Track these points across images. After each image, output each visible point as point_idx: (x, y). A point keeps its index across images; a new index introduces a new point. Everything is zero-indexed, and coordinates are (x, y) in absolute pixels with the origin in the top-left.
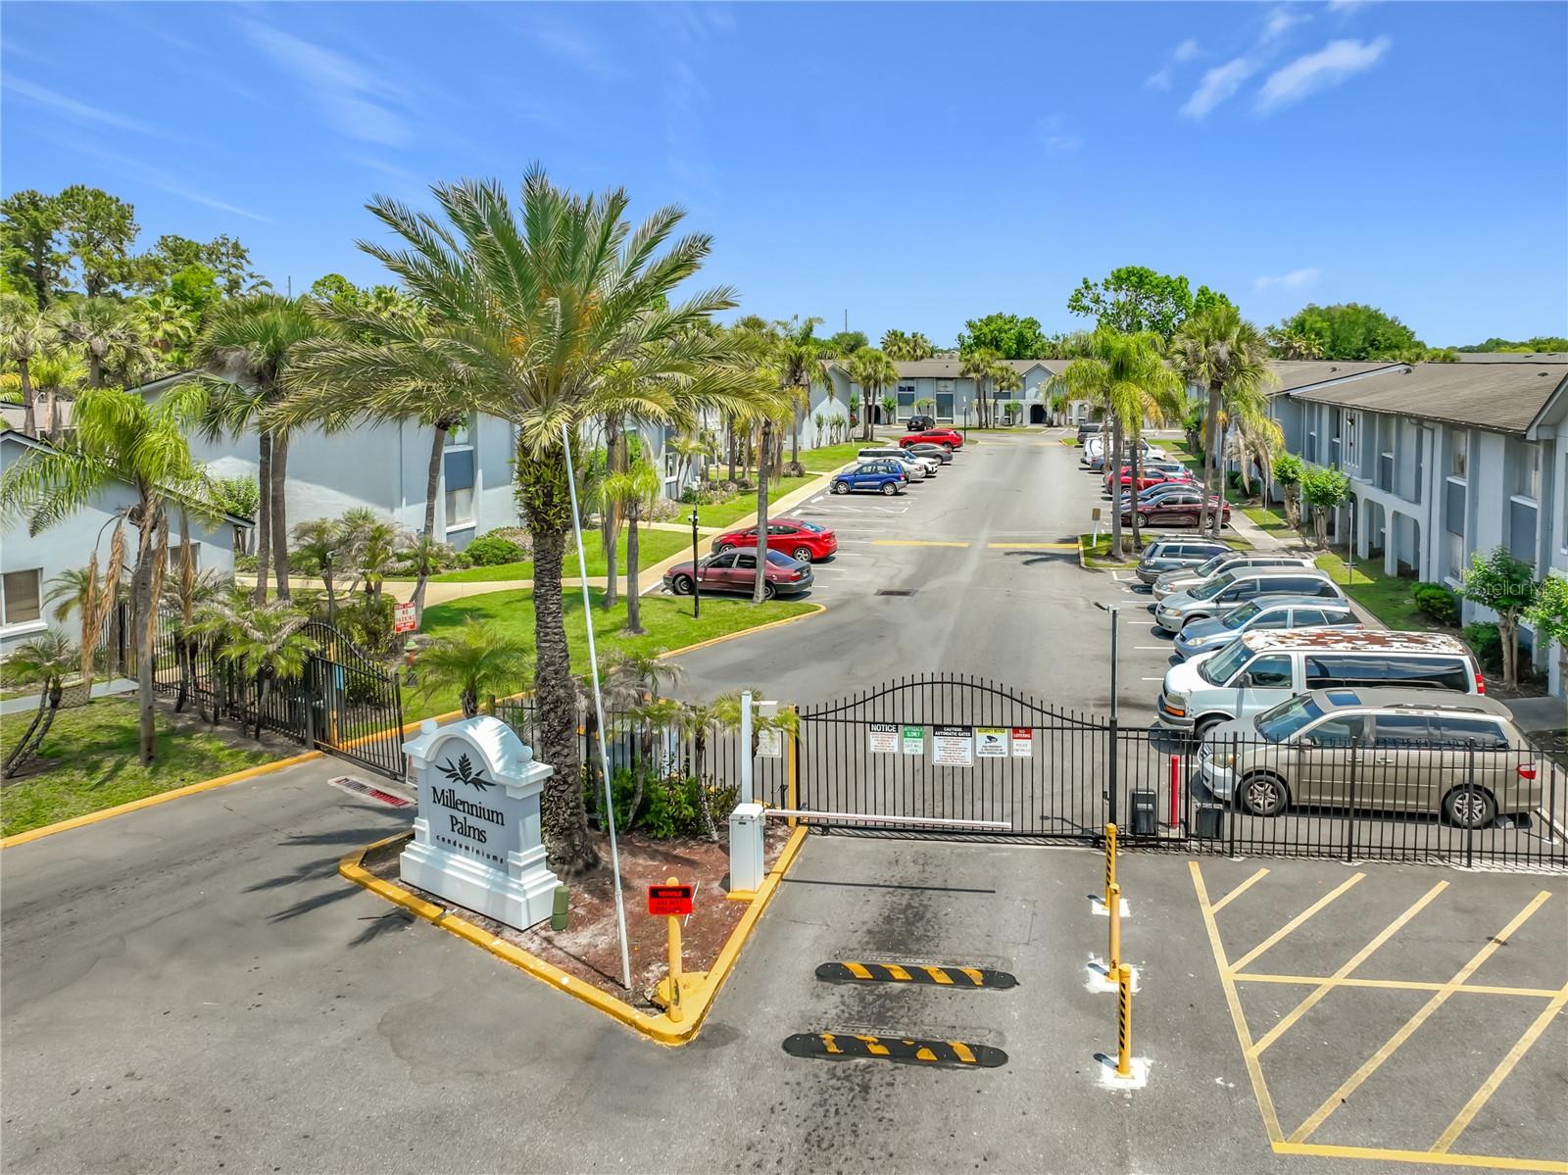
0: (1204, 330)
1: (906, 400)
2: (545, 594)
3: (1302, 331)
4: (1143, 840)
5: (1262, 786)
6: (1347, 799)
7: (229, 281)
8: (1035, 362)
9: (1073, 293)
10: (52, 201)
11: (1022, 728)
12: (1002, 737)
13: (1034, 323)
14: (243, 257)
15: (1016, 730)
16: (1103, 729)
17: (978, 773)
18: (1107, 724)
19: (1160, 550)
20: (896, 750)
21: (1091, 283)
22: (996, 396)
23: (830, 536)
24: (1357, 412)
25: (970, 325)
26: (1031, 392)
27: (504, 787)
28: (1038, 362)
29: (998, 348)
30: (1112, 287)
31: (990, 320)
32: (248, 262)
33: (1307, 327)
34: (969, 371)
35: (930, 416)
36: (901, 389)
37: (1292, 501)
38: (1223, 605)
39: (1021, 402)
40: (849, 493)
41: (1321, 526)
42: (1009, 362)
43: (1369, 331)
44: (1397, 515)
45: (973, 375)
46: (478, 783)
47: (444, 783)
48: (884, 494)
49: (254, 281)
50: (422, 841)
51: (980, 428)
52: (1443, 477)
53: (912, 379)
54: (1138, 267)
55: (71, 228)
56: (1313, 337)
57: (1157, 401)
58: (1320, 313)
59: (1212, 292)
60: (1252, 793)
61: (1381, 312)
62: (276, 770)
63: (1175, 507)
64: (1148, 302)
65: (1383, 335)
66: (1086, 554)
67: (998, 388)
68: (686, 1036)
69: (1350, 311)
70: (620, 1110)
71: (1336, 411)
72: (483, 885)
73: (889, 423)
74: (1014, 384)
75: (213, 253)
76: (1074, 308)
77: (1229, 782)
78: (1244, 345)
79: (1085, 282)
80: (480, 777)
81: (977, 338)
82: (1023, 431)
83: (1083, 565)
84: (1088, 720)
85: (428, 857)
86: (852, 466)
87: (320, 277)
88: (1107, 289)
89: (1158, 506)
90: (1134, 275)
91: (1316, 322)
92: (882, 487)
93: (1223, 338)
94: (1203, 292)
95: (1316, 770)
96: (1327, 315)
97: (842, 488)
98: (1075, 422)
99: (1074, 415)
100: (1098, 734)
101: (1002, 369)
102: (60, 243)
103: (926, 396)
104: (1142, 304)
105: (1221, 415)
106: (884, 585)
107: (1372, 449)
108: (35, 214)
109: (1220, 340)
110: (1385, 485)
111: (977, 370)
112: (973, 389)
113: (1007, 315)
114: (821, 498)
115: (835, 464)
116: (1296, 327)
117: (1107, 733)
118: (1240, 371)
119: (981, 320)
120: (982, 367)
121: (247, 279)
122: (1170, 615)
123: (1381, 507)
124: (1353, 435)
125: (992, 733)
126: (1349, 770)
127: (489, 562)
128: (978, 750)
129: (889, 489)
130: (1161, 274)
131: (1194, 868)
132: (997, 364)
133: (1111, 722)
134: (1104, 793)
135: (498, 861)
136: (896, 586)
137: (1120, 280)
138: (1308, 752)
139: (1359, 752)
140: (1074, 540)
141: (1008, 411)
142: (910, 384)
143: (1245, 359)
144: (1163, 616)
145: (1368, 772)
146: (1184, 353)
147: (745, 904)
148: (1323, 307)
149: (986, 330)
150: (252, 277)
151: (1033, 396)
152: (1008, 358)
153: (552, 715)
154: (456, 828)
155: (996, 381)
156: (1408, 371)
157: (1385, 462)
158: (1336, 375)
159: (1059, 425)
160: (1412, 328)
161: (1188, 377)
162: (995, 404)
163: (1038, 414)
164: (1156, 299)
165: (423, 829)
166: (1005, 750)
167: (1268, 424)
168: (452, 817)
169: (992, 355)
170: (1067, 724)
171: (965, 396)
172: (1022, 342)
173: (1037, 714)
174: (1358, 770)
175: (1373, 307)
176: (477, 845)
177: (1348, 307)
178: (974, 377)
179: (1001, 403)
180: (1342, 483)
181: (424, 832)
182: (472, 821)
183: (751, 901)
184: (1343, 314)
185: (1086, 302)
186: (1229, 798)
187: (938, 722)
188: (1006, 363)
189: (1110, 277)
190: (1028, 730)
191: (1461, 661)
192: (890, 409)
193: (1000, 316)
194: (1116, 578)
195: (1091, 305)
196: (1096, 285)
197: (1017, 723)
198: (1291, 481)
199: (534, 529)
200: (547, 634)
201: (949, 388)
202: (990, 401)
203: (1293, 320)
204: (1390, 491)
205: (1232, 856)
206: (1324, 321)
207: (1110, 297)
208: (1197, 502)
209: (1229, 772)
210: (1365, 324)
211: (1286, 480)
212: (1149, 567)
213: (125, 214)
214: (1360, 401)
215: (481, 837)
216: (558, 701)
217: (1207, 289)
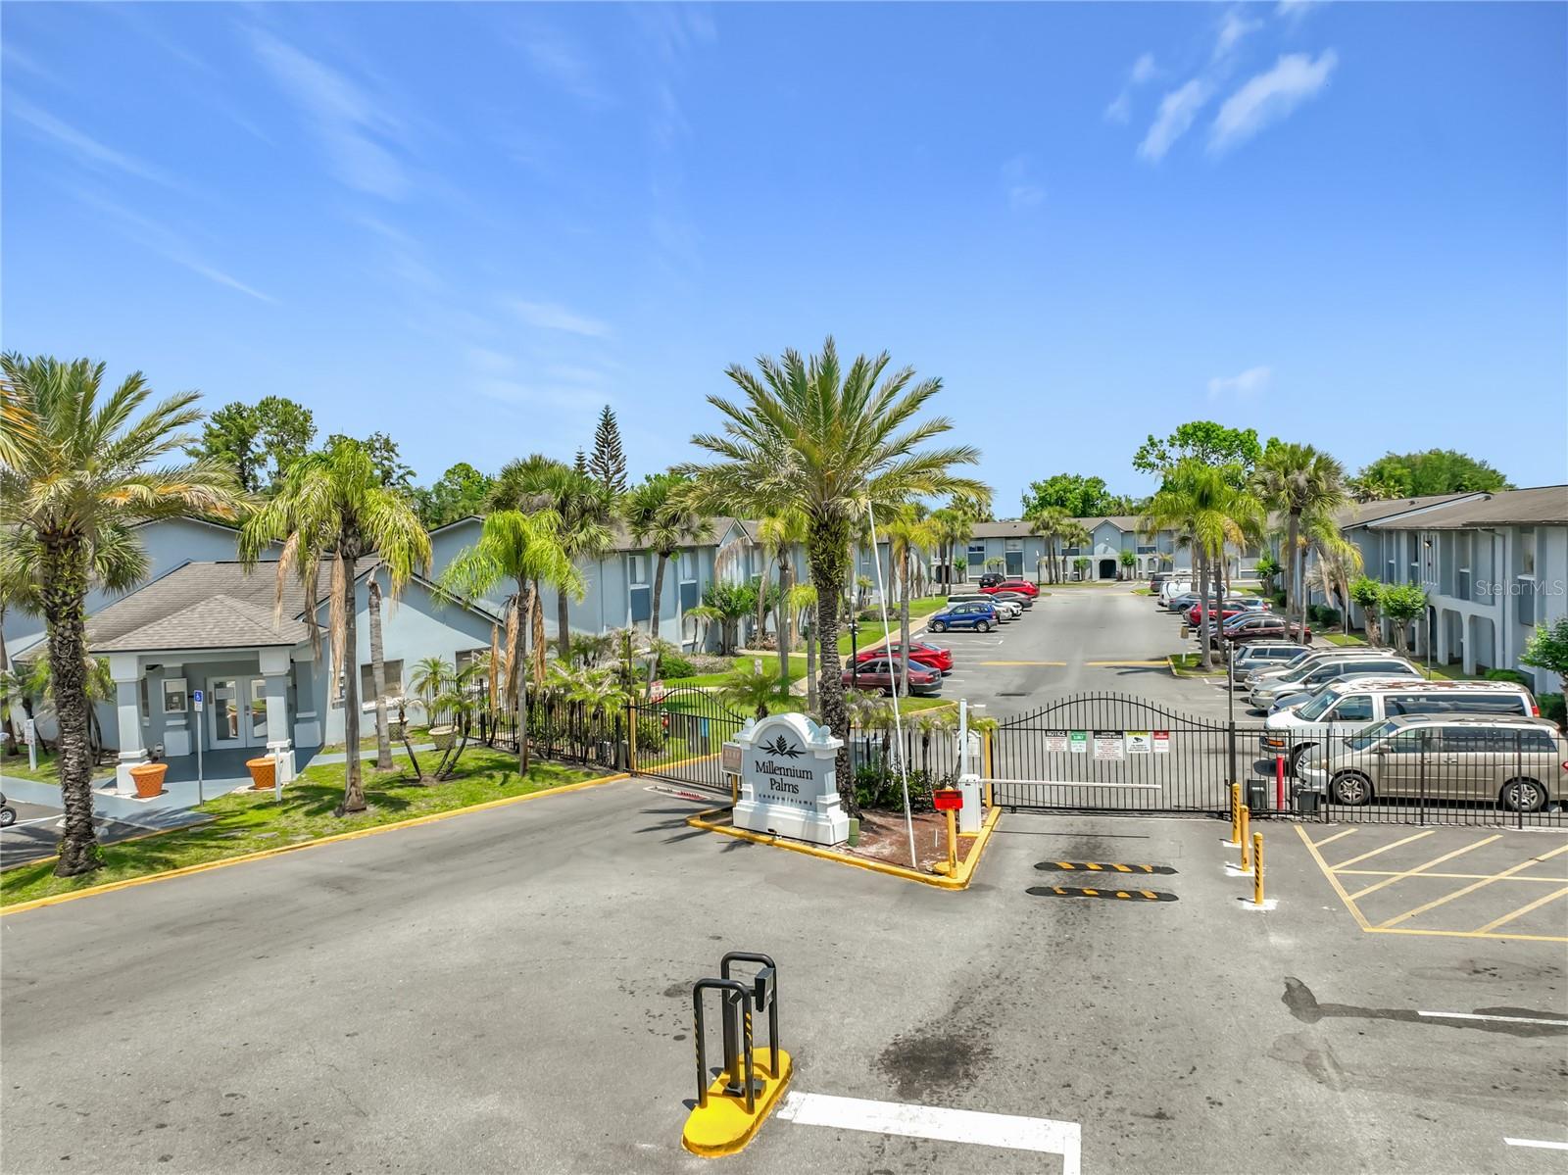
0: (1281, 462)
1: (976, 558)
2: (828, 630)
3: (1381, 478)
4: (1258, 814)
5: (1349, 782)
6: (1419, 791)
7: (382, 472)
8: (1101, 520)
9: (1139, 451)
10: (252, 410)
11: (1161, 731)
12: (1146, 739)
13: (1099, 482)
14: (393, 451)
15: (1156, 732)
16: (1225, 730)
17: (1128, 765)
18: (1227, 727)
19: (1249, 652)
20: (1065, 749)
21: (1156, 440)
22: (1065, 553)
23: (947, 654)
24: (1433, 534)
25: (1035, 487)
26: (1099, 548)
27: (813, 752)
28: (1104, 519)
29: (1063, 505)
30: (1178, 443)
31: (1054, 481)
32: (397, 455)
33: (1386, 475)
34: (1038, 528)
35: (1001, 574)
36: (971, 549)
37: (1372, 621)
38: (1310, 686)
39: (1090, 557)
40: (944, 631)
41: (1402, 639)
42: (1076, 520)
43: (1454, 476)
44: (1474, 619)
45: (1042, 533)
46: (792, 753)
47: (765, 757)
48: (978, 632)
49: (401, 472)
50: (748, 798)
51: (1051, 583)
52: (1514, 576)
53: (982, 539)
54: (1204, 422)
55: (266, 433)
56: (1392, 484)
57: (1240, 526)
58: (1399, 460)
59: (1282, 443)
60: (1342, 788)
61: (1468, 457)
62: (604, 783)
63: (1258, 630)
64: (1216, 456)
65: (1470, 479)
66: (1176, 667)
67: (1068, 544)
68: (963, 885)
69: (1433, 457)
70: (937, 910)
71: (1413, 534)
72: (800, 819)
73: (960, 582)
74: (1083, 540)
75: (370, 447)
76: (1139, 466)
77: (1324, 780)
78: (1321, 474)
79: (1150, 439)
80: (794, 749)
81: (1042, 499)
82: (1094, 585)
83: (1176, 674)
84: (1212, 724)
85: (755, 808)
86: (946, 610)
87: (450, 467)
88: (1172, 445)
89: (1241, 630)
90: (1200, 430)
91: (1396, 469)
92: (975, 625)
93: (1300, 468)
94: (1273, 443)
95: (1393, 769)
96: (1408, 462)
97: (939, 627)
98: (1144, 576)
99: (1144, 570)
100: (1220, 734)
101: (1071, 526)
102: (258, 444)
103: (995, 555)
104: (1209, 458)
105: (1301, 540)
106: (1002, 690)
107: (1450, 566)
108: (242, 421)
109: (1298, 469)
110: (1463, 595)
111: (1046, 527)
112: (1042, 546)
113: (1072, 475)
114: (922, 635)
115: (923, 612)
116: (1374, 475)
117: (1227, 733)
118: (1319, 496)
119: (1045, 482)
120: (1051, 524)
121: (396, 469)
122: (1263, 696)
123: (1458, 614)
124: (1431, 554)
125: (1138, 736)
126: (1419, 768)
127: (672, 676)
128: (1128, 747)
129: (982, 627)
130: (1228, 427)
131: (1300, 830)
132: (1066, 521)
133: (1230, 724)
134: (1226, 781)
135: (811, 805)
136: (1012, 690)
137: (1186, 435)
138: (1386, 755)
139: (1427, 755)
140: (1165, 659)
141: (1077, 566)
142: (980, 544)
143: (1323, 485)
144: (1257, 697)
145: (1434, 768)
146: (1264, 483)
147: (972, 840)
148: (1403, 454)
149: (1051, 490)
150: (400, 467)
151: (1102, 551)
152: (1075, 517)
153: (834, 713)
154: (774, 787)
155: (1065, 537)
156: (1488, 498)
157: (1463, 577)
158: (1413, 507)
159: (1129, 579)
160: (1501, 471)
161: (1270, 503)
162: (1064, 561)
163: (1107, 569)
164: (1224, 452)
165: (748, 790)
166: (1149, 748)
167: (1347, 548)
168: (771, 779)
169: (1060, 512)
170: (1196, 727)
171: (1035, 553)
172: (1087, 500)
173: (1172, 720)
174: (1426, 768)
175: (1459, 452)
176: (792, 795)
177: (1430, 453)
178: (1046, 537)
179: (1071, 559)
180: (1421, 597)
181: (750, 793)
182: (787, 780)
183: (976, 837)
184: (1425, 460)
185: (1152, 459)
186: (1324, 793)
187: (1097, 728)
188: (1074, 521)
189: (1175, 434)
190: (1166, 732)
191: (1519, 698)
192: (961, 568)
193: (1065, 477)
194: (1208, 683)
195: (1157, 461)
196: (1161, 441)
197: (1157, 728)
198: (1371, 603)
199: (821, 585)
200: (829, 657)
201: (1018, 547)
202: (1060, 558)
203: (1370, 468)
204: (1468, 599)
205: (1327, 823)
206: (1403, 468)
207: (1175, 453)
208: (1279, 625)
209: (1324, 773)
210: (1449, 469)
211: (1365, 601)
212: (1239, 667)
213: (307, 417)
214: (1436, 524)
215: (795, 789)
216: (837, 703)
217: (1277, 440)
